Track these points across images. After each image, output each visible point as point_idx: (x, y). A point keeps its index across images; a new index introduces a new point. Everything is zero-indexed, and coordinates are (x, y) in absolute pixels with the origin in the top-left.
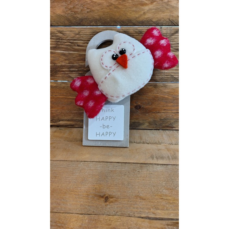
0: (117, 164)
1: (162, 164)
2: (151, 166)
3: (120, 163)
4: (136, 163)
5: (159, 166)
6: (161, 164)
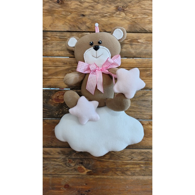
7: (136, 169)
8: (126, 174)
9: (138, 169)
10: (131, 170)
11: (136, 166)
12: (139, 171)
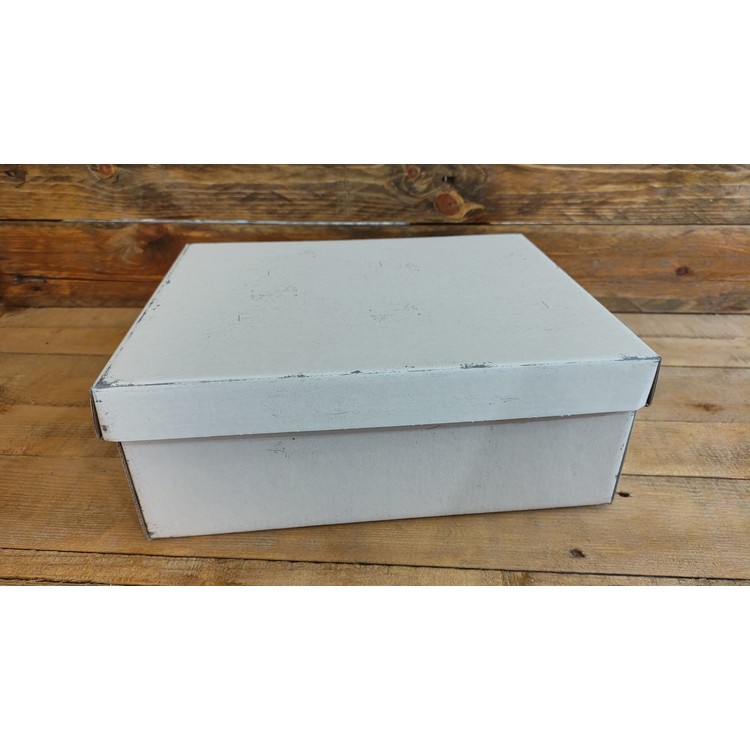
0: (684, 368)
2: (740, 370)
3: (687, 367)
4: (714, 367)
7: (634, 200)
8: (599, 218)
9: (641, 199)
10: (617, 204)
11: (634, 188)
12: (642, 206)
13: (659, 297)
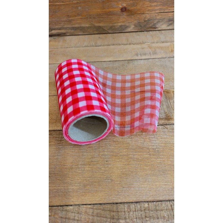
0: (109, 62)
1: (145, 59)
2: (136, 61)
3: (112, 61)
4: (124, 60)
5: (142, 61)
6: (143, 59)
13: (116, 24)
